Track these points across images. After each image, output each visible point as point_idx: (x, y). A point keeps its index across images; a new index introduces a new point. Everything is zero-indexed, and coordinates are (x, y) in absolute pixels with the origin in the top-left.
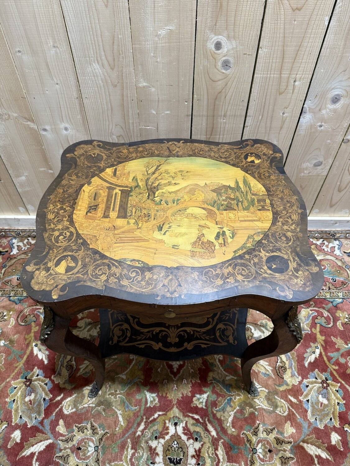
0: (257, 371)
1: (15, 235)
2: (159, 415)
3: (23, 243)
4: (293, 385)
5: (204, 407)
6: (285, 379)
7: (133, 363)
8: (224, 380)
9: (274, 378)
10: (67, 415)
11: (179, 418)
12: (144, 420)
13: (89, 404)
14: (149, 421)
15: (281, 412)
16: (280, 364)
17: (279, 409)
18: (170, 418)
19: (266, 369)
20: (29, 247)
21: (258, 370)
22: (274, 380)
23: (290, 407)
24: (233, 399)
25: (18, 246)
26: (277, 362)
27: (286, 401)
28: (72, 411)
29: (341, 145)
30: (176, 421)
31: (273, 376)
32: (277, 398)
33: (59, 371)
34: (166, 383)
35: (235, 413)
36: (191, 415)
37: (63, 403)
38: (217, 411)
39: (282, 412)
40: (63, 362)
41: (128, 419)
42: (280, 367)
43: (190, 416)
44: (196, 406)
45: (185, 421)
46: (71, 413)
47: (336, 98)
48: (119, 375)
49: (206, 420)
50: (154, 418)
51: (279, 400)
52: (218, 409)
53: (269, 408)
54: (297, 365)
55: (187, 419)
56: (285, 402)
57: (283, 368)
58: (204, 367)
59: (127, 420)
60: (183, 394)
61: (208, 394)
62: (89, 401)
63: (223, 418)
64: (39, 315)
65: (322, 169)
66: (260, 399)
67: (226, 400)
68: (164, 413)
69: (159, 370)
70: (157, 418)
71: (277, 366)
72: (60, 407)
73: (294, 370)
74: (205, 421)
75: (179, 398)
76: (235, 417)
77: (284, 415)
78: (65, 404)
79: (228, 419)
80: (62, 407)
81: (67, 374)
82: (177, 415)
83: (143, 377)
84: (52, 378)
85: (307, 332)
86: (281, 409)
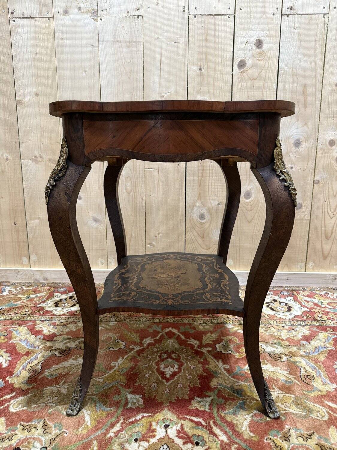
0: (276, 379)
1: (10, 285)
2: (143, 417)
3: (16, 289)
4: (327, 391)
5: (207, 410)
6: (315, 385)
7: (114, 369)
8: (232, 385)
9: (300, 384)
10: (13, 413)
11: (171, 420)
12: (122, 421)
13: (48, 403)
14: (127, 422)
15: (318, 417)
16: (305, 373)
17: (314, 414)
18: (159, 420)
19: (286, 376)
20: (20, 291)
21: (276, 377)
22: (300, 386)
23: (330, 412)
24: (248, 403)
25: (9, 291)
26: (301, 371)
27: (323, 406)
28: (21, 409)
29: (313, 186)
30: (167, 424)
31: (298, 383)
32: (309, 402)
33: (18, 373)
34: (156, 386)
35: (252, 416)
36: (189, 417)
37: (12, 401)
38: (225, 414)
39: (320, 416)
40: (27, 366)
41: (98, 419)
42: (306, 376)
43: (187, 418)
44: (196, 408)
45: (180, 424)
46: (20, 411)
47: (297, 143)
48: (95, 379)
49: (211, 423)
50: (135, 419)
51: (313, 404)
52: (227, 412)
53: (300, 413)
54: (328, 375)
55: (182, 422)
56: (321, 407)
57: (309, 377)
58: (205, 374)
59: (97, 421)
60: (177, 397)
61: (212, 398)
62: (48, 400)
63: (235, 422)
64: (12, 332)
65: (304, 212)
66: (285, 404)
67: (238, 404)
68: (150, 414)
69: (147, 375)
70: (140, 419)
71: (301, 374)
72: (6, 405)
73: (325, 378)
74: (209, 423)
75: (173, 400)
76: (252, 420)
77: (323, 419)
78: (15, 403)
79: (242, 423)
80: (8, 406)
81: (28, 376)
82: (169, 417)
83: (125, 381)
84: (7, 379)
85: (331, 349)
86: (318, 414)
